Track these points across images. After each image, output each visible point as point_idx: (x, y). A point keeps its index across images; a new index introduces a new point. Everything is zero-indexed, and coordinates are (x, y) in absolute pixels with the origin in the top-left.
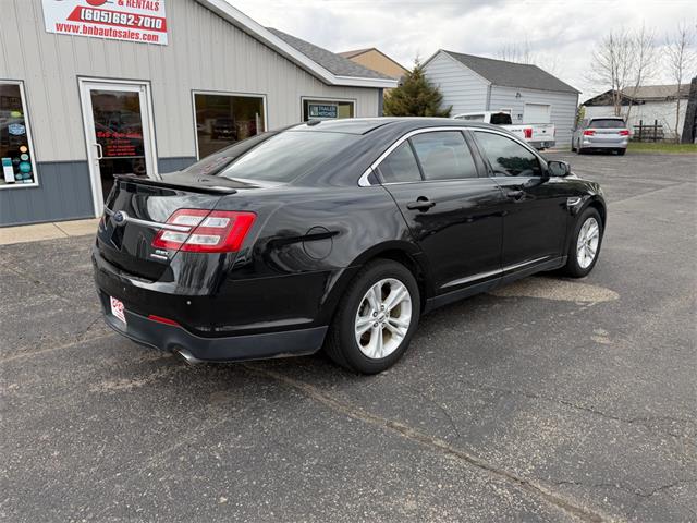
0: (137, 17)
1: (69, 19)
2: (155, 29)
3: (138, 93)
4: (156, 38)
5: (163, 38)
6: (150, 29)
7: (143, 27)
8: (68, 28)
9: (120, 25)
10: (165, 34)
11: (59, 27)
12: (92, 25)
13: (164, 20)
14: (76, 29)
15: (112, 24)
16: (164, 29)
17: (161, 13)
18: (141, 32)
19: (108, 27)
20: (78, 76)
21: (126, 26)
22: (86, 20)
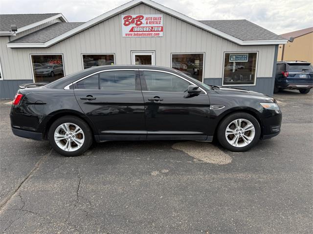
0: (152, 27)
1: (130, 31)
2: (159, 31)
3: (151, 56)
4: (159, 34)
5: (161, 34)
6: (157, 31)
7: (154, 31)
8: (129, 35)
9: (146, 31)
10: (162, 32)
11: (126, 35)
12: (137, 33)
13: (162, 27)
14: (131, 35)
15: (144, 31)
16: (162, 30)
17: (161, 25)
18: (153, 33)
19: (142, 33)
20: (131, 51)
21: (148, 31)
22: (135, 31)
